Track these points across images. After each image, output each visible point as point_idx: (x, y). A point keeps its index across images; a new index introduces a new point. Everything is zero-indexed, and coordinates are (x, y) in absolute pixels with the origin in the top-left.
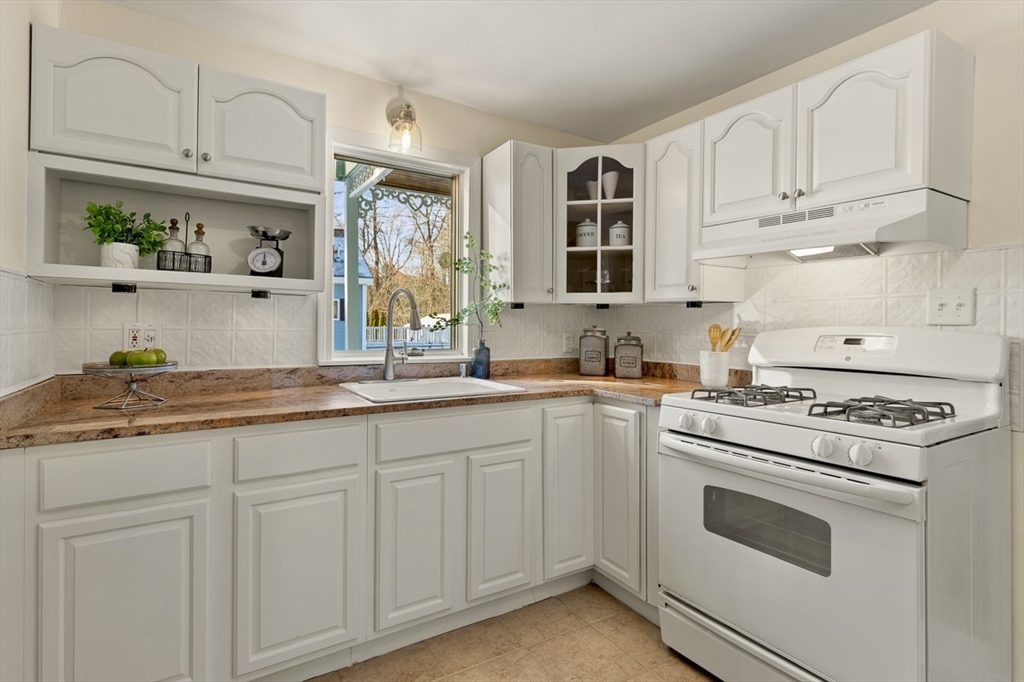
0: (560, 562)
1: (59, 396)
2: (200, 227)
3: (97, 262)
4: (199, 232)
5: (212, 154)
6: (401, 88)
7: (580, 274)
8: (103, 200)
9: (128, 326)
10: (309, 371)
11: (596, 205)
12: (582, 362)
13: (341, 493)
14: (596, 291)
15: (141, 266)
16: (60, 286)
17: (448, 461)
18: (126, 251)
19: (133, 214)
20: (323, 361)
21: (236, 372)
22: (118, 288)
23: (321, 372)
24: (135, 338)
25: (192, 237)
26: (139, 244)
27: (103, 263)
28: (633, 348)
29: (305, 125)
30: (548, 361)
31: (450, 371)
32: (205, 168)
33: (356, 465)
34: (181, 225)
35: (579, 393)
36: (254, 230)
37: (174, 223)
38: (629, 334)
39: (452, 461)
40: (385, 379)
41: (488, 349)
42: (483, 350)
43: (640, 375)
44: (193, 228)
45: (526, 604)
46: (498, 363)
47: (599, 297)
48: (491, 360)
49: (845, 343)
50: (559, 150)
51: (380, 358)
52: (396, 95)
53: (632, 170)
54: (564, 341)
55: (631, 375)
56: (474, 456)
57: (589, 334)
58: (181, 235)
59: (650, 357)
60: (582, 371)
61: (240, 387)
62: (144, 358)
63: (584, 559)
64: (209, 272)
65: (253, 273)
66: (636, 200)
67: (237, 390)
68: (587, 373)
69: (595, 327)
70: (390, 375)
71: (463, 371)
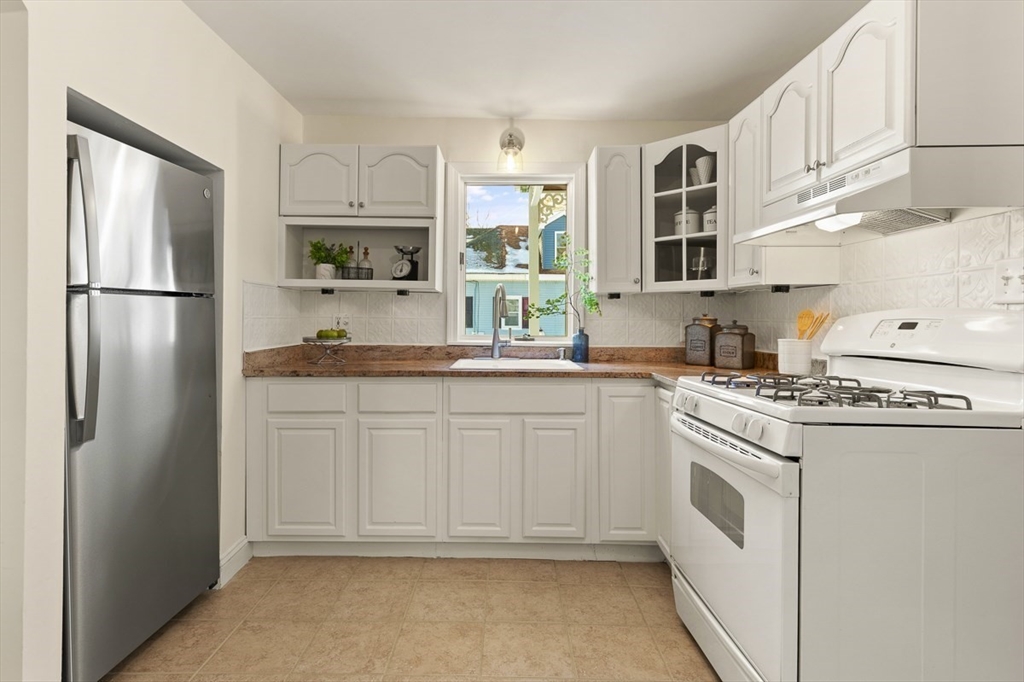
0: (616, 528)
1: (301, 356)
2: (366, 249)
3: (314, 276)
4: (366, 253)
5: (366, 203)
6: (512, 119)
7: (668, 263)
8: (316, 238)
9: (335, 315)
10: (440, 348)
11: (681, 193)
12: (688, 351)
13: (423, 431)
14: (681, 279)
15: (336, 277)
16: (304, 291)
17: (506, 420)
18: (326, 269)
19: (333, 245)
20: (451, 342)
21: (393, 347)
22: (325, 291)
23: (448, 350)
24: (338, 323)
25: (362, 256)
26: (334, 264)
27: (317, 276)
28: (733, 337)
29: (423, 170)
30: (661, 349)
31: (551, 353)
32: (362, 212)
33: (433, 413)
34: (355, 250)
35: (635, 376)
36: (396, 247)
37: (351, 248)
38: (735, 322)
39: (508, 421)
40: (492, 357)
41: (587, 336)
42: (583, 335)
43: (740, 365)
44: (362, 251)
45: (587, 559)
46: (593, 349)
47: (685, 285)
48: (590, 346)
49: (900, 328)
50: (647, 145)
51: (489, 342)
52: (507, 126)
53: (716, 153)
54: (681, 330)
55: (731, 365)
56: (528, 419)
57: (697, 322)
58: (355, 255)
59: (768, 348)
60: (688, 360)
61: (396, 357)
62: (330, 334)
63: (644, 532)
64: (372, 279)
65: (395, 279)
66: (719, 184)
67: (394, 360)
68: (692, 362)
69: (705, 316)
70: (497, 353)
71: (562, 354)
